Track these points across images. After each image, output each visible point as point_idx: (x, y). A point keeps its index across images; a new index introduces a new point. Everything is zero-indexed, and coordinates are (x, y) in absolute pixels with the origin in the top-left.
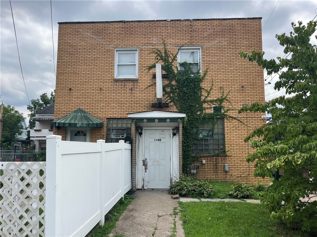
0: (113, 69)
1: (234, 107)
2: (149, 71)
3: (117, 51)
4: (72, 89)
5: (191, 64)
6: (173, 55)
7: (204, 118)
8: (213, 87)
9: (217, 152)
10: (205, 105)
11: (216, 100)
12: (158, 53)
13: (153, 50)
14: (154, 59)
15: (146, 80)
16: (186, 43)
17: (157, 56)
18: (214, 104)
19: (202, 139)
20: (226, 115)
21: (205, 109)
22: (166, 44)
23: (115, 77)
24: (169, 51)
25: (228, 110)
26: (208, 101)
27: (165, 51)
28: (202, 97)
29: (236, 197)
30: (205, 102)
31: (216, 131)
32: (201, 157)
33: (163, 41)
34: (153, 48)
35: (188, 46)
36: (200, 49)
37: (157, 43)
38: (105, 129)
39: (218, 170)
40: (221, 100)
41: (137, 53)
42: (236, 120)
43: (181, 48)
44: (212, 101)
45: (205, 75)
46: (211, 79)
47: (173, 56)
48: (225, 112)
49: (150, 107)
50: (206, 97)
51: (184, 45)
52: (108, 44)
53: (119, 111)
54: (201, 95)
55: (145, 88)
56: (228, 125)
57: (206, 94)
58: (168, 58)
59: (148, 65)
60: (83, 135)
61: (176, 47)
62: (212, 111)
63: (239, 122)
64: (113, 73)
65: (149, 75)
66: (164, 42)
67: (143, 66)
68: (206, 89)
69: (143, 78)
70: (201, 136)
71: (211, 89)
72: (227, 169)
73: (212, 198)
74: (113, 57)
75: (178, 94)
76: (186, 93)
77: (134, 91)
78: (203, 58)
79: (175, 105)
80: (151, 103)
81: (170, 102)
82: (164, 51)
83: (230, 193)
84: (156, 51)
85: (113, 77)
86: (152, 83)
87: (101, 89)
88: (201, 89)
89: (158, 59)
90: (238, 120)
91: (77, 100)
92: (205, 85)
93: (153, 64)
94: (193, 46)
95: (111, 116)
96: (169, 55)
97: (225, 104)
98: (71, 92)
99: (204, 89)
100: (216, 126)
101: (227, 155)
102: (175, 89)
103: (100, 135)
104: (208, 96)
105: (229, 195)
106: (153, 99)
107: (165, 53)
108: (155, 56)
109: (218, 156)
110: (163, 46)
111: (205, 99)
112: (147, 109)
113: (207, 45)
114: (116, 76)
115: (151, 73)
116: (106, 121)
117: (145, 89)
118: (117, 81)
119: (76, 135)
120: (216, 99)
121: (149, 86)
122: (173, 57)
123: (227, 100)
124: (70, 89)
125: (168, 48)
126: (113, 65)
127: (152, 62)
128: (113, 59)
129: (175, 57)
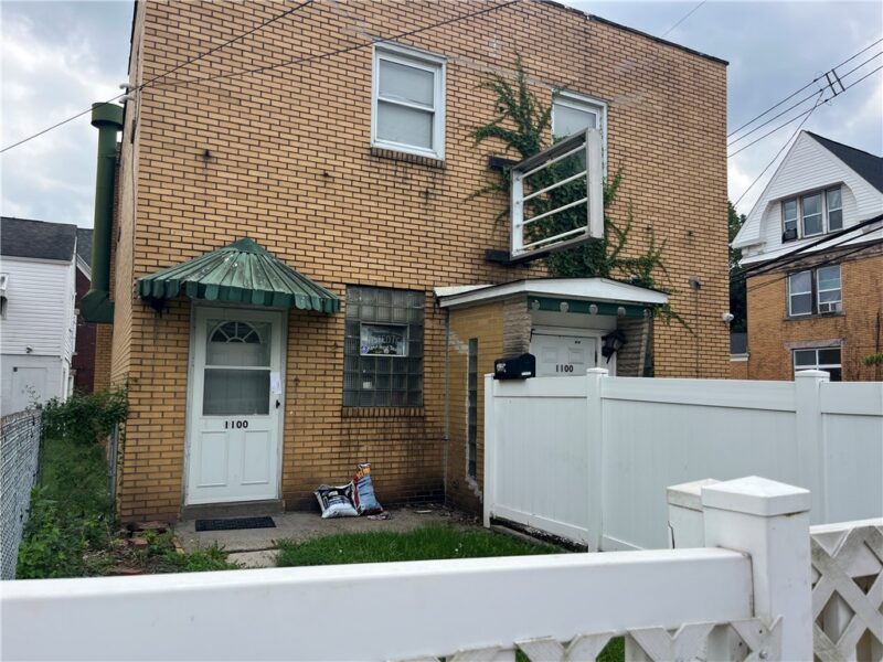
0: (366, 110)
1: (675, 284)
2: (478, 142)
3: (377, 48)
4: (212, 154)
6: (541, 108)
8: (632, 224)
10: (616, 273)
11: (639, 260)
12: (504, 91)
13: (490, 77)
14: (493, 108)
15: (468, 171)
16: (574, 81)
17: (500, 101)
18: (632, 272)
22: (525, 70)
23: (375, 143)
24: (531, 94)
26: (620, 261)
28: (608, 248)
30: (614, 263)
33: (516, 57)
34: (489, 71)
35: (578, 92)
36: (601, 108)
37: (500, 57)
38: (341, 324)
40: (647, 263)
42: (677, 320)
43: (561, 93)
44: (629, 263)
45: (616, 184)
46: (628, 200)
47: (541, 112)
49: (481, 262)
50: (618, 250)
51: (570, 87)
52: (350, 15)
53: (387, 262)
54: (608, 243)
55: (465, 196)
56: (661, 330)
57: (617, 240)
58: (529, 114)
59: (476, 125)
60: (248, 341)
61: (549, 87)
63: (681, 325)
64: (365, 123)
65: (479, 157)
66: (520, 60)
67: (462, 122)
68: (617, 226)
69: (461, 164)
71: (628, 229)
74: (367, 68)
77: (434, 202)
78: (610, 137)
79: (547, 263)
80: (482, 247)
82: (518, 89)
84: (497, 84)
85: (367, 140)
86: (487, 185)
87: (326, 175)
88: (607, 224)
89: (502, 109)
90: (682, 322)
91: (234, 202)
92: (615, 215)
93: (488, 123)
94: (591, 96)
95: (363, 278)
96: (533, 107)
97: (656, 275)
98: (209, 166)
99: (613, 225)
103: (323, 343)
104: (621, 247)
106: (488, 237)
107: (522, 96)
108: (496, 99)
110: (517, 73)
111: (613, 256)
112: (470, 266)
113: (621, 102)
114: (375, 140)
115: (483, 153)
116: (344, 293)
117: (466, 200)
118: (379, 156)
119: (218, 338)
120: (638, 257)
122: (541, 115)
123: (660, 265)
124: (207, 155)
125: (529, 82)
126: (366, 99)
127: (486, 117)
128: (367, 77)
129: (547, 116)
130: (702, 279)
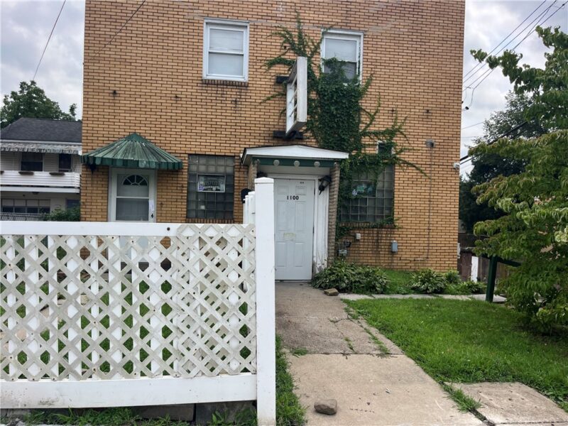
0: (200, 59)
1: (413, 145)
2: (269, 69)
3: (207, 23)
4: (117, 92)
5: (343, 63)
6: (313, 43)
7: (363, 163)
8: (379, 108)
9: (379, 221)
10: (366, 140)
11: (385, 131)
12: (287, 36)
13: (278, 29)
14: (279, 47)
15: (263, 86)
16: (338, 22)
17: (284, 42)
18: (379, 139)
19: (356, 199)
20: (398, 159)
21: (365, 146)
22: (301, 21)
23: (205, 76)
24: (306, 35)
25: (401, 151)
26: (370, 133)
27: (300, 33)
28: (361, 125)
29: (425, 292)
30: (365, 134)
31: (379, 185)
32: (354, 228)
33: (296, 14)
34: (277, 25)
35: (341, 29)
36: (360, 36)
37: (284, 16)
38: (185, 175)
39: (379, 250)
40: (391, 133)
41: (246, 33)
42: (414, 168)
43: (329, 31)
44: (376, 134)
45: (368, 84)
46: (378, 94)
47: (313, 45)
48: (397, 154)
49: (270, 138)
50: (368, 126)
51: (335, 27)
52: (191, 7)
53: (211, 141)
54: (360, 121)
55: (260, 101)
56: (401, 175)
57: (368, 119)
58: (304, 47)
59: (268, 59)
60: (141, 184)
61: (319, 29)
62: (375, 151)
63: (417, 171)
64: (200, 66)
65: (270, 77)
66: (298, 15)
67: (258, 58)
68: (369, 111)
69: (257, 83)
70: (355, 193)
71: (377, 112)
72: (395, 248)
73: (388, 294)
74: (200, 35)
75: (321, 116)
76: (335, 116)
77: (240, 106)
78: (365, 54)
79: (315, 136)
80: (271, 129)
81: (306, 131)
82: (297, 34)
83: (415, 285)
84: (282, 32)
85: (200, 75)
86: (275, 93)
87: (176, 97)
88: (360, 110)
89: (285, 47)
90: (417, 169)
91: (128, 115)
92: (367, 103)
93: (276, 56)
94: (350, 30)
95: (197, 150)
96: (307, 43)
97: (398, 140)
98: (116, 98)
99: (364, 110)
100: (380, 178)
101: (395, 226)
102: (316, 107)
103: (176, 185)
104: (371, 124)
105: (413, 289)
106: (275, 123)
107: (300, 37)
108: (282, 41)
109: (382, 226)
110: (296, 23)
111: (365, 129)
112: (263, 141)
113: (374, 30)
114: (207, 75)
115: (273, 74)
116: (187, 158)
117: (260, 103)
118: (208, 83)
119: (126, 183)
120: (384, 129)
121: (269, 99)
122: (313, 47)
123: (402, 133)
124: (115, 92)
125: (304, 28)
126: (200, 53)
127: (275, 53)
128: (201, 40)
129: (317, 47)
130: (436, 141)
